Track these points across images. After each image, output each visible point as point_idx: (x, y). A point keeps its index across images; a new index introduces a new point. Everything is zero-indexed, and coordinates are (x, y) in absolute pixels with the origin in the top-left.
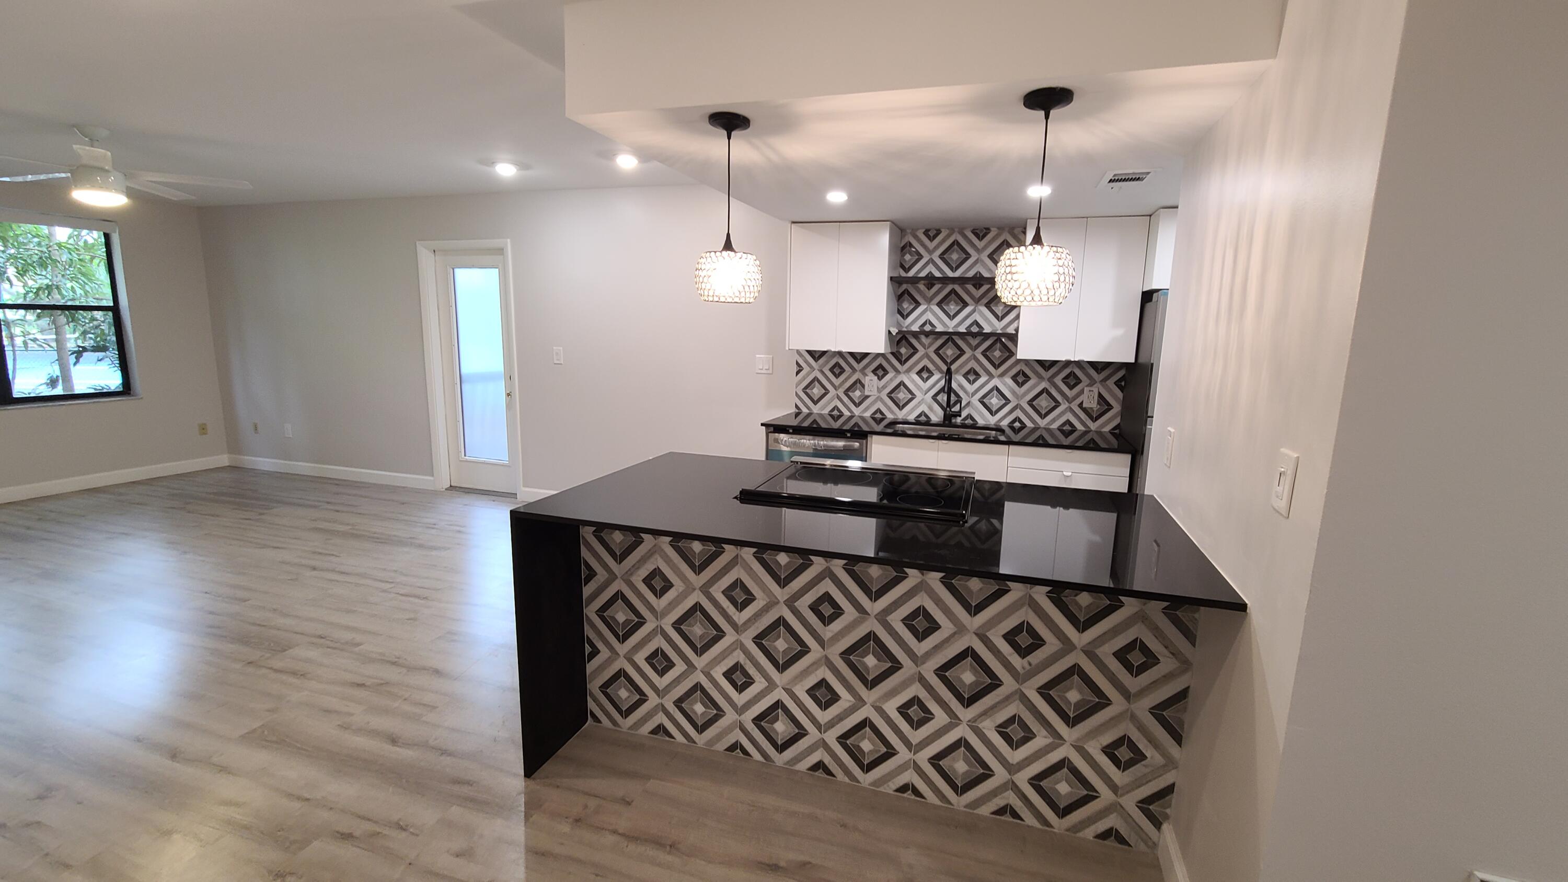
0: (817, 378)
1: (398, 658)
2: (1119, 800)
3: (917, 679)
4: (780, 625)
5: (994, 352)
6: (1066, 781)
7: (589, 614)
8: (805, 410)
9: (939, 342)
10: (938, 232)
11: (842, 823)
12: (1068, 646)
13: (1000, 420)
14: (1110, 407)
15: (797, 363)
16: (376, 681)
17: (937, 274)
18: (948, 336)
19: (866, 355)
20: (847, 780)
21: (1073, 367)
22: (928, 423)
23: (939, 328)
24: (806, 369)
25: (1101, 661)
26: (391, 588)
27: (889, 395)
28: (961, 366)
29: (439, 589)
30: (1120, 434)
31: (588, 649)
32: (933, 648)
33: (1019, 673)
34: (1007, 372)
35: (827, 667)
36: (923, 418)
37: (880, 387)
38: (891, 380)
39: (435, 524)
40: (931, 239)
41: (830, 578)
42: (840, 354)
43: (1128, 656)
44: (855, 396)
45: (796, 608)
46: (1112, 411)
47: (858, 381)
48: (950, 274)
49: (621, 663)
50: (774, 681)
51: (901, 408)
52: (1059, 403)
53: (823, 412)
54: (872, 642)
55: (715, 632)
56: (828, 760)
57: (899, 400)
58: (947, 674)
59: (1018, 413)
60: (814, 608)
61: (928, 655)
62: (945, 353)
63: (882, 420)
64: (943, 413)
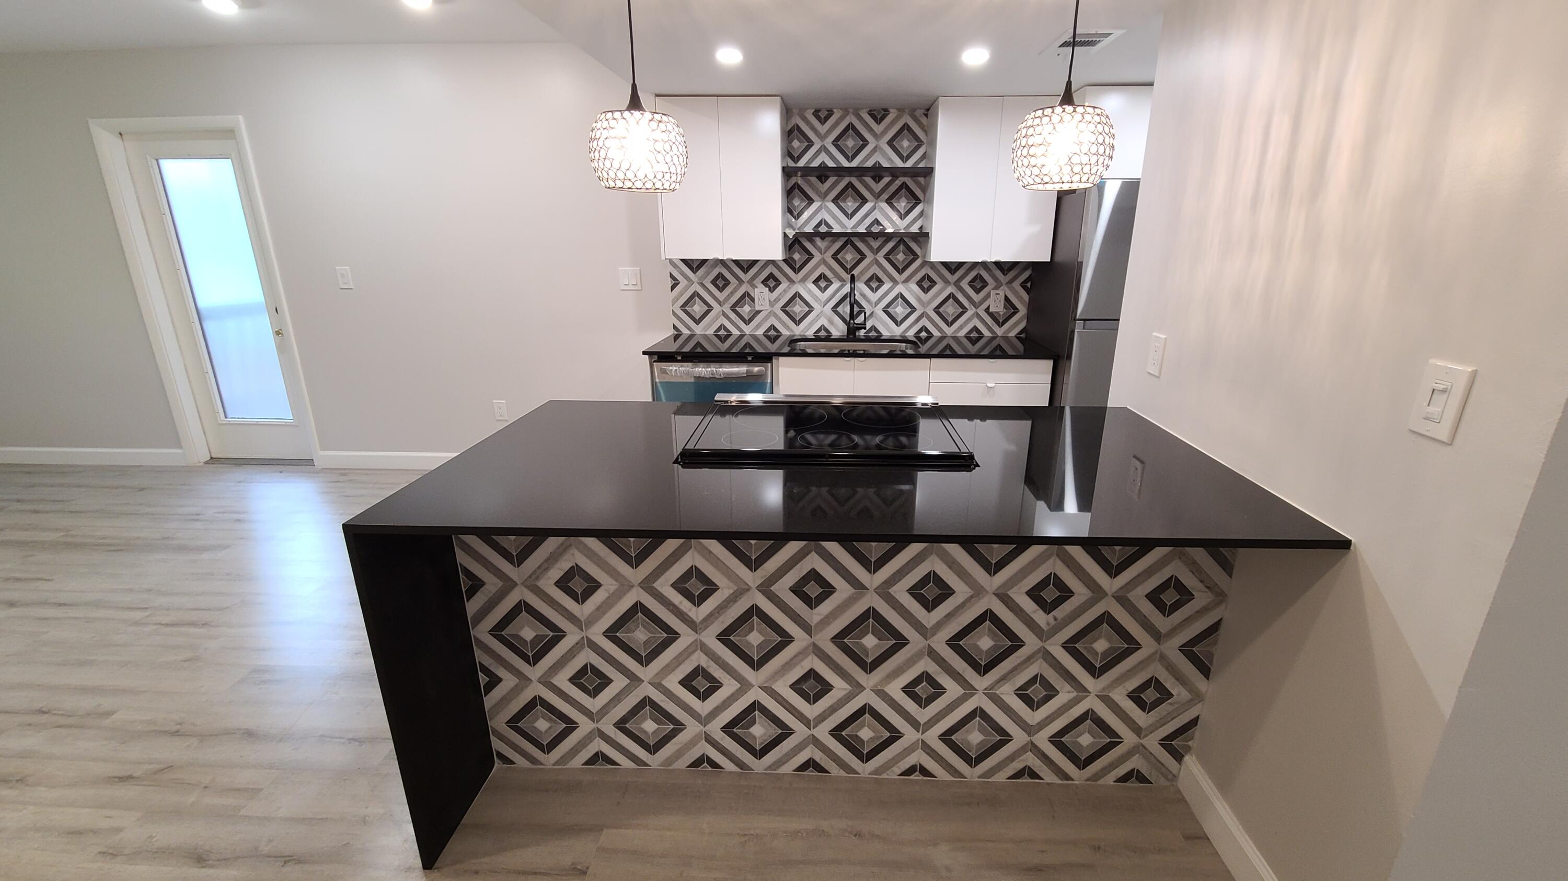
0: (698, 293)
1: (180, 724)
2: (1142, 742)
3: (926, 653)
4: (753, 616)
5: (898, 254)
6: (1089, 733)
7: (479, 636)
8: (686, 332)
9: (838, 245)
10: (830, 113)
11: (855, 833)
12: (1098, 592)
13: (905, 331)
14: (1016, 310)
15: (672, 276)
16: (152, 766)
17: (831, 164)
18: (846, 238)
19: (754, 262)
20: (842, 773)
21: (979, 269)
22: (828, 338)
23: (837, 229)
24: (683, 283)
25: (1134, 606)
26: (148, 616)
27: (784, 309)
28: (862, 273)
29: (227, 608)
30: (1026, 337)
31: (483, 679)
32: (945, 617)
33: (1043, 630)
34: (911, 278)
35: (816, 655)
36: (823, 333)
37: (772, 300)
38: (785, 291)
39: (198, 515)
40: (823, 121)
41: (816, 552)
42: (722, 262)
43: (1161, 596)
44: (744, 312)
45: (773, 592)
46: (1018, 314)
47: (746, 295)
48: (846, 164)
49: (538, 690)
50: (748, 681)
51: (798, 323)
52: (966, 309)
53: (707, 333)
54: (871, 620)
55: (666, 635)
56: (819, 756)
57: (795, 313)
58: (961, 643)
59: (924, 322)
60: (797, 590)
61: (939, 625)
62: (843, 258)
63: (777, 337)
64: (846, 327)
